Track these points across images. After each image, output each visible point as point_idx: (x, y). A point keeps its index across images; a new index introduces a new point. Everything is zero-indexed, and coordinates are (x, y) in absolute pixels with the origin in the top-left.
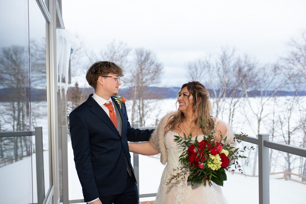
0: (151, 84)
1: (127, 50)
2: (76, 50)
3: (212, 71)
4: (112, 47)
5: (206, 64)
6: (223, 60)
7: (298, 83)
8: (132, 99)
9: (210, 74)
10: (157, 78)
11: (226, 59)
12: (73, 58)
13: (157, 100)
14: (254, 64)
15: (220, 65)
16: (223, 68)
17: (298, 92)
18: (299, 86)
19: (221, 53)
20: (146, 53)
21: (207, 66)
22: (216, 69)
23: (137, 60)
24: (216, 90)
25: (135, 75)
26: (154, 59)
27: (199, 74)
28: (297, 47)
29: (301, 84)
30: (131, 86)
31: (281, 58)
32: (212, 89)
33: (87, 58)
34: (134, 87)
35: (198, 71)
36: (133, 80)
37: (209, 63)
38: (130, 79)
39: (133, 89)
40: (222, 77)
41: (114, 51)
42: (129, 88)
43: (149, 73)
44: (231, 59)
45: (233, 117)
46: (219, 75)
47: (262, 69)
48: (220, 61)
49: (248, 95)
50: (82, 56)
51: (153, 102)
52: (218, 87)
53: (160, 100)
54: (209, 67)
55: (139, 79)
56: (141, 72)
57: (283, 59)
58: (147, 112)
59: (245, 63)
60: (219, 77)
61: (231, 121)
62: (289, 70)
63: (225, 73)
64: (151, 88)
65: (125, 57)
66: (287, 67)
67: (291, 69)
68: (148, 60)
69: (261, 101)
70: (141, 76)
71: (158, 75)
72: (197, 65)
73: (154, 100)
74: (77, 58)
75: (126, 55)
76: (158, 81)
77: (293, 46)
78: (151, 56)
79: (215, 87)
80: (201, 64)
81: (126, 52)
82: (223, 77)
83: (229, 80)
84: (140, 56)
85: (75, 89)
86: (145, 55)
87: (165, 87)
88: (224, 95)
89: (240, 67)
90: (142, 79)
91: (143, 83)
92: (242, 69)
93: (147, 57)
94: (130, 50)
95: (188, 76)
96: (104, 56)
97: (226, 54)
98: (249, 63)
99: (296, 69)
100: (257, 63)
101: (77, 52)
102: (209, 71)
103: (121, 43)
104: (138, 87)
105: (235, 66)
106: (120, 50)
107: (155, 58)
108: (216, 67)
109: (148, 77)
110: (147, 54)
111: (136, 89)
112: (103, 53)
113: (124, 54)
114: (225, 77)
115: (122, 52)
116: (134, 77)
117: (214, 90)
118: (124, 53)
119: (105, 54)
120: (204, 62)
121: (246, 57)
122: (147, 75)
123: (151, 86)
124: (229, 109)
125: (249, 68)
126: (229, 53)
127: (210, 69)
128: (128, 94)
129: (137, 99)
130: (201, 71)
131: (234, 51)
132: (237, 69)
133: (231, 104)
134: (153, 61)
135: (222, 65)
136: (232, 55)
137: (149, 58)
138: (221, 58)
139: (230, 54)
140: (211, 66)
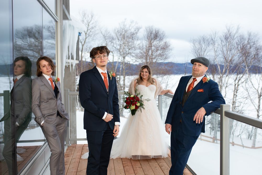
1: (138, 28)
2: (91, 28)
3: (217, 48)
4: (124, 25)
9: (215, 51)
10: (165, 54)
11: (230, 36)
12: (89, 35)
13: (163, 75)
19: (226, 31)
23: (147, 37)
26: (162, 36)
27: (203, 50)
32: (216, 64)
33: (102, 35)
35: (203, 48)
37: (214, 40)
38: (139, 55)
41: (126, 29)
44: (235, 36)
45: (237, 92)
50: (97, 34)
56: (151, 48)
60: (223, 54)
61: (235, 96)
65: (135, 35)
71: (167, 52)
72: (201, 43)
74: (93, 36)
75: (137, 33)
78: (160, 33)
80: (205, 42)
81: (137, 30)
82: (227, 54)
83: (232, 57)
85: (91, 64)
86: (154, 32)
88: (228, 71)
89: (244, 45)
90: (152, 55)
91: (152, 59)
94: (140, 28)
96: (117, 34)
97: (230, 31)
101: (92, 30)
103: (132, 22)
106: (130, 28)
107: (164, 36)
110: (157, 32)
112: (117, 31)
113: (135, 32)
115: (133, 30)
118: (135, 30)
119: (118, 31)
120: (208, 40)
121: (250, 35)
124: (234, 85)
127: (215, 46)
130: (205, 48)
131: (238, 29)
133: (236, 80)
136: (237, 32)
139: (234, 32)
140: (216, 43)
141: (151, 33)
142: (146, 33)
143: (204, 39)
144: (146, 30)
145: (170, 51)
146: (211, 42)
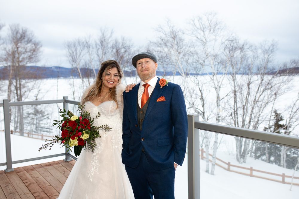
0: (28, 63)
3: (92, 51)
5: (86, 44)
6: (102, 41)
7: (166, 64)
8: (7, 79)
9: (89, 54)
10: (35, 57)
11: (104, 40)
13: (35, 80)
14: (129, 46)
15: (99, 46)
16: (102, 49)
17: (166, 72)
18: (167, 67)
19: (100, 34)
20: (22, 30)
21: (86, 47)
22: (95, 50)
23: (12, 37)
24: (95, 70)
25: (10, 53)
26: (31, 37)
27: (78, 54)
28: (163, 33)
29: (169, 65)
30: (6, 65)
31: (151, 42)
32: (92, 68)
34: (10, 66)
35: (78, 51)
36: (8, 58)
37: (88, 43)
38: (5, 57)
39: (8, 68)
40: (100, 57)
42: (4, 67)
43: (26, 51)
44: (110, 40)
46: (98, 56)
47: (137, 51)
48: (98, 42)
49: (125, 75)
51: (31, 82)
52: (97, 67)
53: (39, 80)
54: (89, 47)
55: (14, 57)
56: (18, 50)
57: (152, 43)
58: (25, 92)
59: (122, 45)
60: (98, 57)
62: (158, 52)
63: (104, 54)
64: (28, 67)
66: (157, 50)
67: (161, 52)
68: (25, 38)
69: (136, 80)
70: (17, 54)
71: (36, 54)
72: (76, 45)
73: (32, 80)
76: (36, 60)
77: (160, 32)
78: (28, 33)
79: (95, 67)
80: (80, 44)
82: (102, 57)
84: (15, 33)
86: (21, 31)
87: (43, 66)
89: (118, 49)
90: (18, 58)
91: (19, 62)
92: (119, 51)
93: (23, 35)
95: (68, 56)
97: (105, 35)
98: (125, 45)
99: (164, 52)
100: (132, 45)
102: (89, 52)
104: (13, 66)
105: (113, 47)
107: (33, 36)
108: (95, 48)
109: (25, 56)
110: (24, 32)
111: (11, 68)
114: (104, 57)
116: (9, 55)
117: (94, 70)
120: (83, 43)
121: (123, 39)
122: (24, 53)
123: (29, 65)
125: (125, 50)
126: (107, 35)
127: (90, 49)
128: (3, 73)
129: (13, 78)
130: (80, 51)
131: (112, 33)
132: (115, 50)
134: (30, 39)
135: (101, 46)
136: (111, 36)
137: (26, 35)
138: (100, 39)
139: (109, 35)
140: (91, 47)
141: (17, 33)
142: (10, 32)
143: (79, 42)
144: (11, 28)
145: (41, 53)
146: (86, 45)
